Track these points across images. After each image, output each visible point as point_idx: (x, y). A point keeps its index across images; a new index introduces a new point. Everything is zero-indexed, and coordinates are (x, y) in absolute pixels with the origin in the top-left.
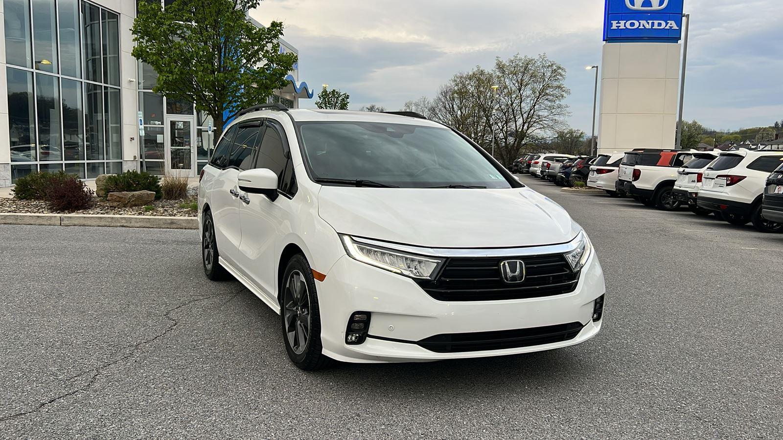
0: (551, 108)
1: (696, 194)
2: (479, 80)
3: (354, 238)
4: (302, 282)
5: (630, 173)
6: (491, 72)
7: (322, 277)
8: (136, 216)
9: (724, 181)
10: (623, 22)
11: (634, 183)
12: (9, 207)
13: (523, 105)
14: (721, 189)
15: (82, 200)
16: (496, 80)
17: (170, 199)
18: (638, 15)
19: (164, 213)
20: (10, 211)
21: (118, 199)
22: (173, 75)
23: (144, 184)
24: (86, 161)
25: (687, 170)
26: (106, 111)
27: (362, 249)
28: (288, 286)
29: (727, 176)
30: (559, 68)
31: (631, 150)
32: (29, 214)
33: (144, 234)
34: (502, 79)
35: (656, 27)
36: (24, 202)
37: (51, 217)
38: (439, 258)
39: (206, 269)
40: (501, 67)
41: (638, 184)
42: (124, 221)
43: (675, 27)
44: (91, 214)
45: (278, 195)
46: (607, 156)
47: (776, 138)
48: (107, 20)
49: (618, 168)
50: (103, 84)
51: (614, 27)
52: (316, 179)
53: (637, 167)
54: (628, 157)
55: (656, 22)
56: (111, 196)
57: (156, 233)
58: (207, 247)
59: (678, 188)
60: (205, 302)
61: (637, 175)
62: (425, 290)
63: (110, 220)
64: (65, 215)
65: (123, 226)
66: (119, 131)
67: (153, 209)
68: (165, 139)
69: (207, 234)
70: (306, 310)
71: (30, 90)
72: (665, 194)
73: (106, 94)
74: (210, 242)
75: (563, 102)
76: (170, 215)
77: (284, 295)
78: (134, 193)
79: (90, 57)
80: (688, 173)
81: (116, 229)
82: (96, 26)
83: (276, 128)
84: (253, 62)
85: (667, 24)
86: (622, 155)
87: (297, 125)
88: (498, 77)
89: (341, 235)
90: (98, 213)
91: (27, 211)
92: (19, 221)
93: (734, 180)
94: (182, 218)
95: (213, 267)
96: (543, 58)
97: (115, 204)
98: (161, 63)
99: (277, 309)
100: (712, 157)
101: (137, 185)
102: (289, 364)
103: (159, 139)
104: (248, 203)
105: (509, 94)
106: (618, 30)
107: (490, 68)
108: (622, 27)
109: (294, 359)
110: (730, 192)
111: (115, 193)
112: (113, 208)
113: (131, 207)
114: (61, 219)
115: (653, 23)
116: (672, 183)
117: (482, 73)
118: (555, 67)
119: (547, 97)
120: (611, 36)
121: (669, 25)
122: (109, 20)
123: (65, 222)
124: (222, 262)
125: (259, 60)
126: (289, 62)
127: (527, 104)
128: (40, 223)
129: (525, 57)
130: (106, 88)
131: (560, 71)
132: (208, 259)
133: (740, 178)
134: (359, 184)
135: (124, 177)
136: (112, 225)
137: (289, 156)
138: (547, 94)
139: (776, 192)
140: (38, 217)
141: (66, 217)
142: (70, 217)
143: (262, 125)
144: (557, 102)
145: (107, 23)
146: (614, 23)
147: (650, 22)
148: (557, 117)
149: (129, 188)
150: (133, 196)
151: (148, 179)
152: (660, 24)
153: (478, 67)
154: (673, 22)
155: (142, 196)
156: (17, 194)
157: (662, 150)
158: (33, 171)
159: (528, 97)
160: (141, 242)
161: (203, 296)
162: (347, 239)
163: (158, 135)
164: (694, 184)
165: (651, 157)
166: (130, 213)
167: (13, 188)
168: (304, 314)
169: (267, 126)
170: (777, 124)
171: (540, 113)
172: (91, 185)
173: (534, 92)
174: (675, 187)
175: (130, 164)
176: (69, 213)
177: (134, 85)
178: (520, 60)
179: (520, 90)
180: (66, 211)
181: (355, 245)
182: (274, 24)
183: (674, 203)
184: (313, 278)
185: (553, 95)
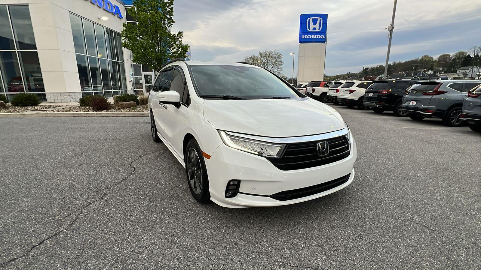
0: (278, 68)
1: (336, 97)
2: (253, 59)
3: (228, 133)
4: (196, 156)
5: (311, 89)
6: (257, 56)
7: (208, 157)
8: (128, 112)
9: (348, 92)
10: (306, 36)
11: (312, 93)
12: (77, 110)
13: (268, 67)
14: (347, 95)
15: (106, 106)
16: (259, 59)
17: (143, 104)
18: (311, 33)
19: (139, 110)
20: (76, 112)
21: (121, 105)
22: (139, 54)
23: (132, 99)
24: (112, 91)
25: (332, 88)
26: (119, 71)
27: (232, 139)
28: (188, 155)
29: (349, 90)
30: (280, 54)
31: (310, 82)
32: (84, 112)
33: (131, 120)
34: (261, 58)
35: (317, 37)
36: (83, 108)
37: (93, 113)
38: (281, 144)
39: (153, 137)
40: (261, 54)
41: (314, 94)
42: (123, 114)
43: (324, 38)
44: (110, 112)
45: (181, 105)
46: (301, 84)
47: (348, 78)
48: (117, 36)
49: (305, 88)
50: (117, 61)
51: (303, 38)
52: (201, 96)
53: (314, 88)
54: (309, 84)
55: (317, 36)
56: (118, 104)
57: (136, 119)
58: (153, 127)
59: (329, 95)
60: (151, 155)
61: (314, 90)
62: (275, 165)
63: (117, 114)
64: (99, 112)
65: (123, 116)
66: (125, 79)
67: (135, 109)
68: (143, 81)
69: (152, 121)
70: (199, 171)
71: (87, 65)
72: (323, 97)
73: (119, 65)
74: (153, 125)
75: (282, 67)
76: (142, 111)
77: (187, 159)
78: (127, 102)
79: (112, 51)
80: (332, 90)
81: (120, 117)
82: (112, 39)
83: (179, 70)
84: (172, 49)
85: (321, 36)
86: (307, 84)
87: (189, 67)
88: (260, 58)
89: (218, 130)
90: (113, 111)
91: (84, 111)
92: (80, 115)
93: (352, 91)
94: (147, 112)
95: (155, 136)
96: (275, 51)
97: (120, 107)
98: (134, 49)
99: (184, 165)
100: (341, 84)
101: (129, 99)
102: (191, 198)
103: (141, 81)
104: (167, 108)
105: (264, 64)
106: (305, 39)
107: (257, 55)
108: (306, 38)
109: (195, 196)
110: (350, 96)
111: (119, 103)
112: (119, 109)
113: (126, 108)
114: (97, 114)
115: (316, 36)
116: (326, 93)
117: (254, 57)
118: (279, 54)
119: (276, 65)
120: (302, 41)
121: (322, 37)
122: (118, 36)
123: (99, 115)
124: (159, 134)
125: (175, 48)
126: (185, 48)
127: (270, 67)
128: (88, 116)
129: (269, 51)
130: (118, 63)
131: (281, 55)
132: (154, 132)
133: (354, 91)
134: (225, 98)
135: (123, 96)
136: (118, 116)
137: (185, 83)
138: (276, 64)
139: (369, 95)
140: (88, 113)
141: (99, 113)
142: (101, 113)
143: (172, 69)
144: (280, 67)
145: (117, 37)
146: (303, 36)
147: (315, 36)
148: (280, 72)
149: (126, 101)
150: (127, 104)
151: (133, 97)
152: (319, 37)
153: (253, 54)
154: (323, 36)
155: (131, 104)
156: (80, 104)
157: (321, 82)
158: (91, 95)
159: (270, 65)
160: (129, 123)
161: (150, 151)
162: (223, 133)
163: (140, 80)
164: (335, 93)
165: (317, 84)
166: (126, 111)
167: (79, 102)
168: (199, 173)
169: (175, 69)
170: (347, 73)
171: (274, 70)
172: (111, 100)
173: (272, 63)
174: (327, 95)
175: (130, 91)
176: (101, 111)
177: (129, 61)
178: (267, 52)
179: (267, 62)
180: (100, 111)
181: (229, 137)
182: (179, 33)
183: (326, 100)
184: (203, 156)
185: (278, 64)
